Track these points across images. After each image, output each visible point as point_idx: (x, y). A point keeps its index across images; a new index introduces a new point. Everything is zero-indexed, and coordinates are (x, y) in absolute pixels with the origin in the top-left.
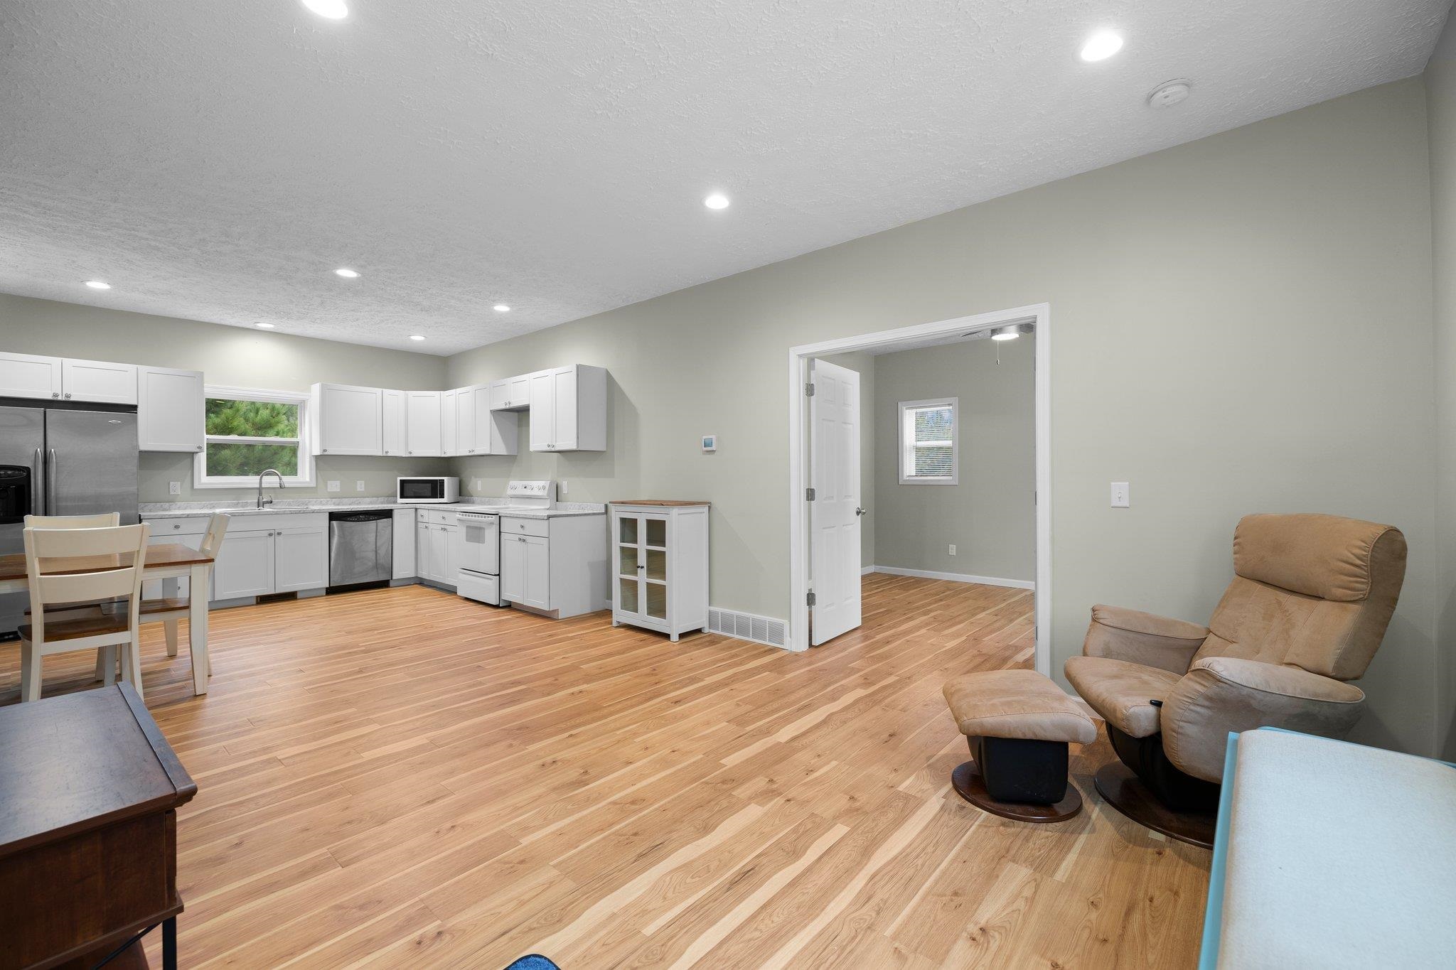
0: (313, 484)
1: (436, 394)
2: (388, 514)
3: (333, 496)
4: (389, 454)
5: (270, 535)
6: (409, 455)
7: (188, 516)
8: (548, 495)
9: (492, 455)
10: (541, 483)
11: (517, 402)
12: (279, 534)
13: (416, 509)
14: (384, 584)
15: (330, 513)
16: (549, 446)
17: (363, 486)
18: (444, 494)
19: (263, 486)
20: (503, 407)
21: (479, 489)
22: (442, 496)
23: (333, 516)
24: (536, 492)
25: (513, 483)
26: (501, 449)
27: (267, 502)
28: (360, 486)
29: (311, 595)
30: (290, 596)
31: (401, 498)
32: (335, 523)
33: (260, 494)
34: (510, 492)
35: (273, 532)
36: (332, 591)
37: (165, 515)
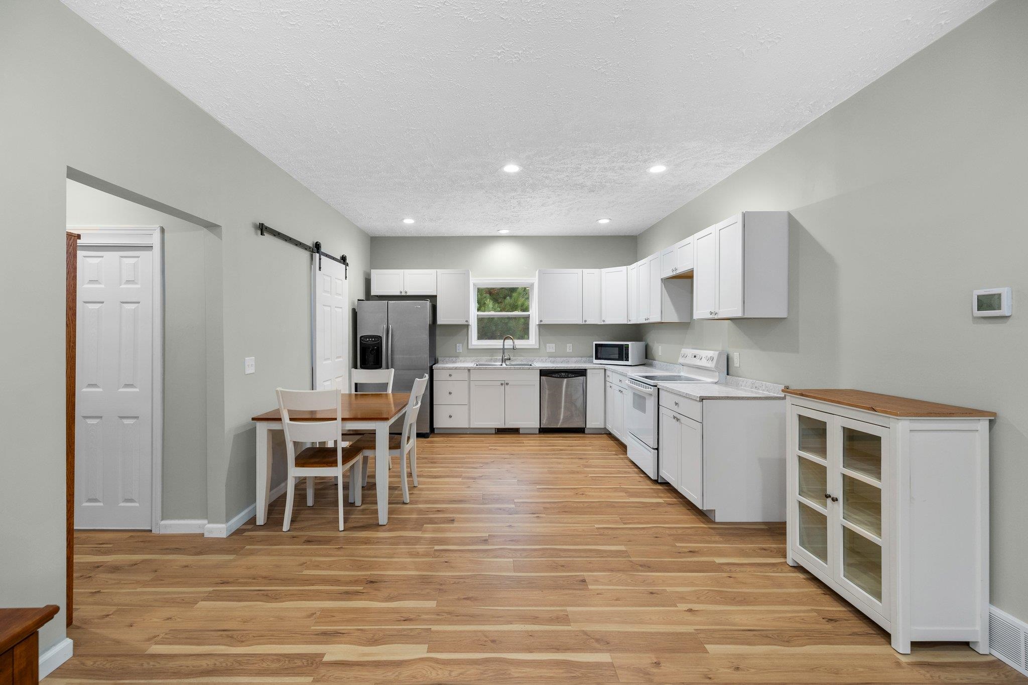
0: (537, 347)
1: (625, 267)
2: (582, 373)
3: (551, 356)
4: (587, 323)
5: (502, 384)
6: (603, 323)
7: (456, 368)
8: (716, 367)
9: (663, 323)
10: (710, 353)
11: (682, 269)
12: (507, 384)
13: (605, 370)
14: (580, 431)
15: (540, 370)
16: (711, 313)
17: (571, 348)
18: (628, 358)
19: (506, 347)
20: (671, 274)
21: (660, 354)
22: (627, 360)
23: (544, 373)
24: (704, 363)
25: (684, 351)
26: (672, 317)
27: (507, 359)
28: (569, 348)
29: (529, 434)
30: (515, 431)
31: (595, 359)
32: (543, 378)
33: (503, 353)
34: (681, 360)
35: (503, 382)
36: (543, 431)
37: (444, 367)
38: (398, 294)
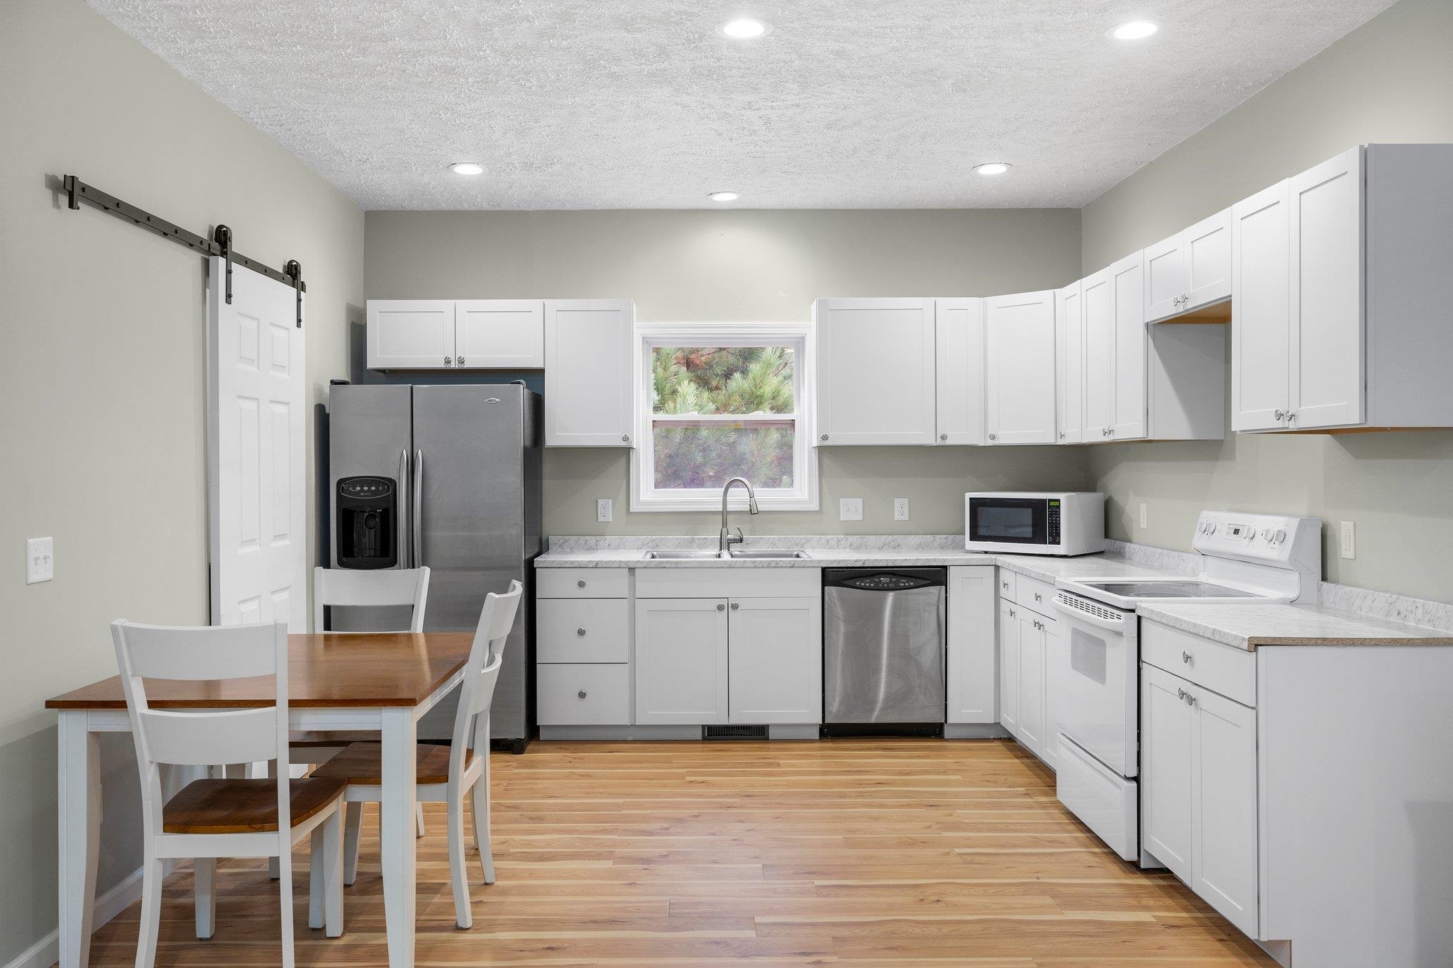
0: (815, 506)
1: (1047, 294)
2: (936, 576)
3: (851, 530)
4: (949, 442)
5: (720, 608)
6: (990, 443)
7: (597, 566)
8: (1294, 559)
9: (1150, 441)
10: (1276, 523)
11: (1201, 297)
12: (735, 607)
13: (997, 568)
14: (932, 731)
15: (824, 570)
16: (1279, 416)
17: (906, 509)
18: (1058, 534)
19: (730, 507)
20: (1170, 310)
21: (1144, 525)
22: (1056, 540)
23: (833, 577)
24: (1260, 549)
25: (1208, 516)
26: (1176, 426)
27: (735, 541)
28: (901, 510)
29: (793, 740)
30: (757, 733)
31: (971, 540)
32: (832, 590)
33: (724, 524)
34: (1200, 542)
35: (724, 602)
36: (832, 732)
37: (566, 562)
38: (441, 365)
